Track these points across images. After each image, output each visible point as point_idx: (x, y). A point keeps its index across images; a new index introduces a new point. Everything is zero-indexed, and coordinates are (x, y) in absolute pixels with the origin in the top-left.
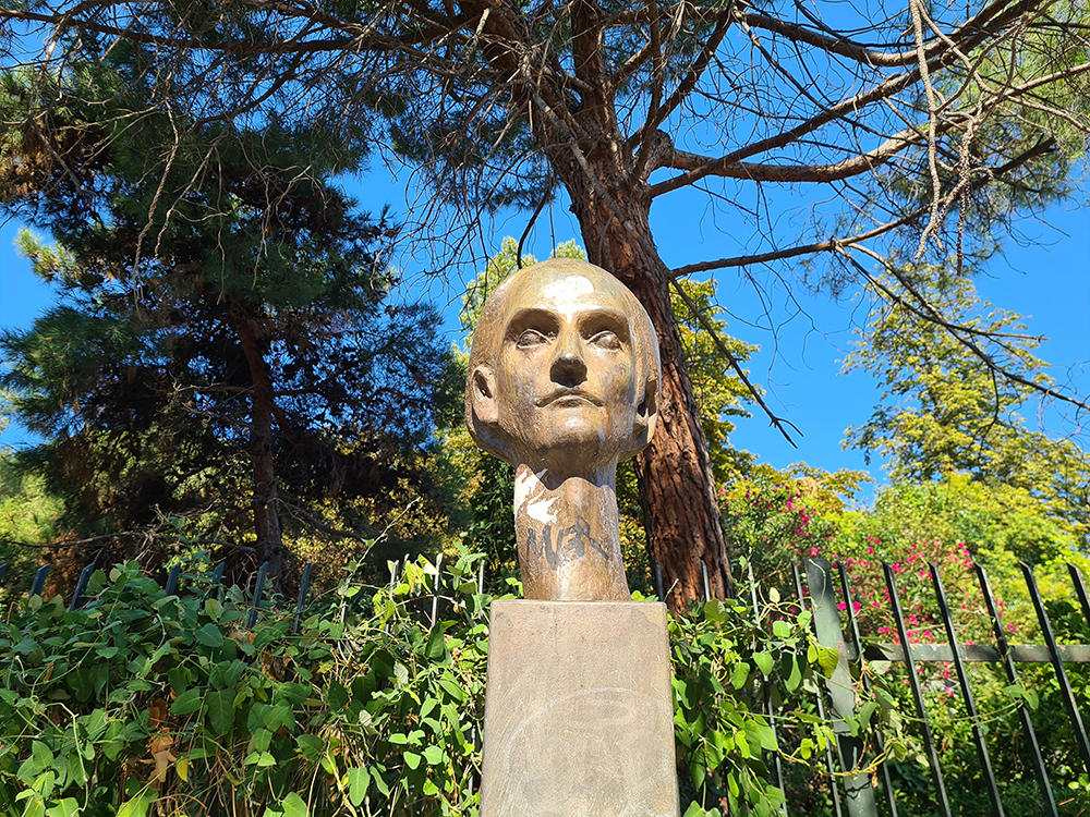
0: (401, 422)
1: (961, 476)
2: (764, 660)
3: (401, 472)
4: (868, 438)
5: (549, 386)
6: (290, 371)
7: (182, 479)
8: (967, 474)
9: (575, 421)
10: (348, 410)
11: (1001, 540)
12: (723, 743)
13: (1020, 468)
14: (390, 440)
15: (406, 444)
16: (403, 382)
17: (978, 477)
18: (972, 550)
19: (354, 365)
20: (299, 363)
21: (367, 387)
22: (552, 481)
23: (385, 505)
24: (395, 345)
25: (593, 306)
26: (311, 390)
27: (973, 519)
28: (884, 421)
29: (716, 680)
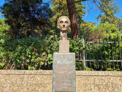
0: (45, 17)
1: (107, 23)
2: (78, 43)
3: (46, 23)
4: (98, 18)
5: (63, 27)
6: (32, 11)
7: (22, 24)
8: (108, 22)
9: (64, 29)
10: (40, 16)
11: (110, 30)
12: (74, 49)
13: (114, 21)
14: (44, 19)
15: (46, 20)
16: (45, 13)
17: (109, 23)
18: (107, 31)
19: (40, 10)
20: (33, 10)
21: (41, 13)
22: (63, 33)
23: (44, 27)
24: (44, 8)
25: (66, 21)
26: (35, 13)
27: (108, 27)
28: (100, 16)
29: (74, 44)
